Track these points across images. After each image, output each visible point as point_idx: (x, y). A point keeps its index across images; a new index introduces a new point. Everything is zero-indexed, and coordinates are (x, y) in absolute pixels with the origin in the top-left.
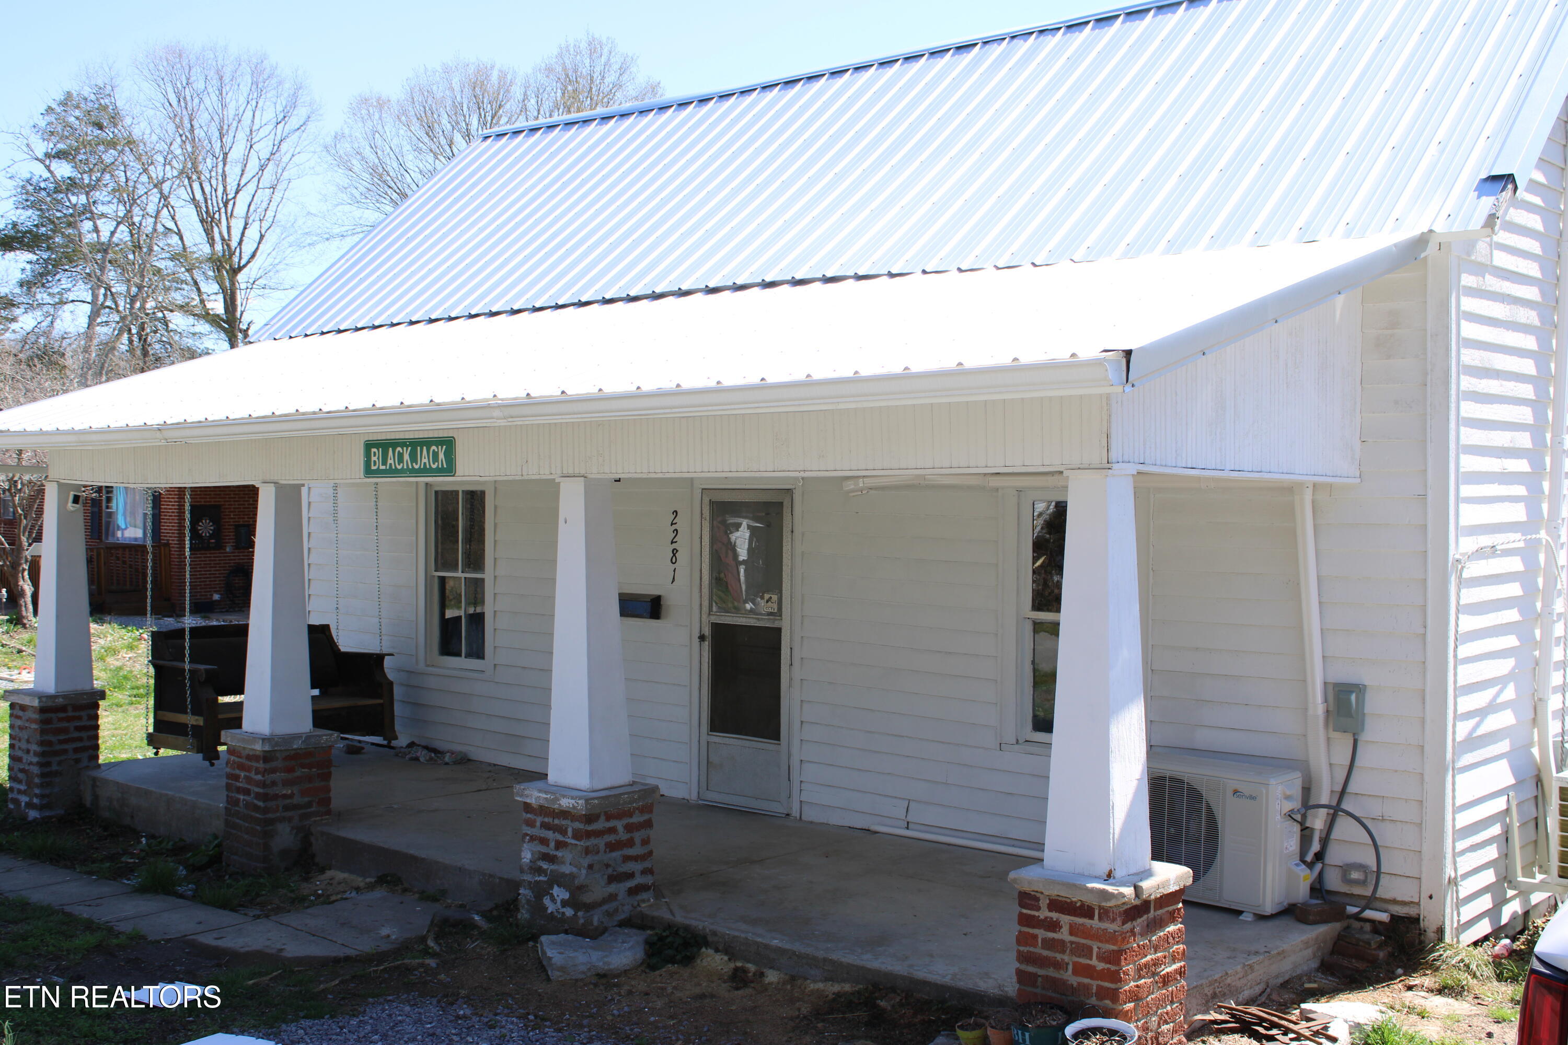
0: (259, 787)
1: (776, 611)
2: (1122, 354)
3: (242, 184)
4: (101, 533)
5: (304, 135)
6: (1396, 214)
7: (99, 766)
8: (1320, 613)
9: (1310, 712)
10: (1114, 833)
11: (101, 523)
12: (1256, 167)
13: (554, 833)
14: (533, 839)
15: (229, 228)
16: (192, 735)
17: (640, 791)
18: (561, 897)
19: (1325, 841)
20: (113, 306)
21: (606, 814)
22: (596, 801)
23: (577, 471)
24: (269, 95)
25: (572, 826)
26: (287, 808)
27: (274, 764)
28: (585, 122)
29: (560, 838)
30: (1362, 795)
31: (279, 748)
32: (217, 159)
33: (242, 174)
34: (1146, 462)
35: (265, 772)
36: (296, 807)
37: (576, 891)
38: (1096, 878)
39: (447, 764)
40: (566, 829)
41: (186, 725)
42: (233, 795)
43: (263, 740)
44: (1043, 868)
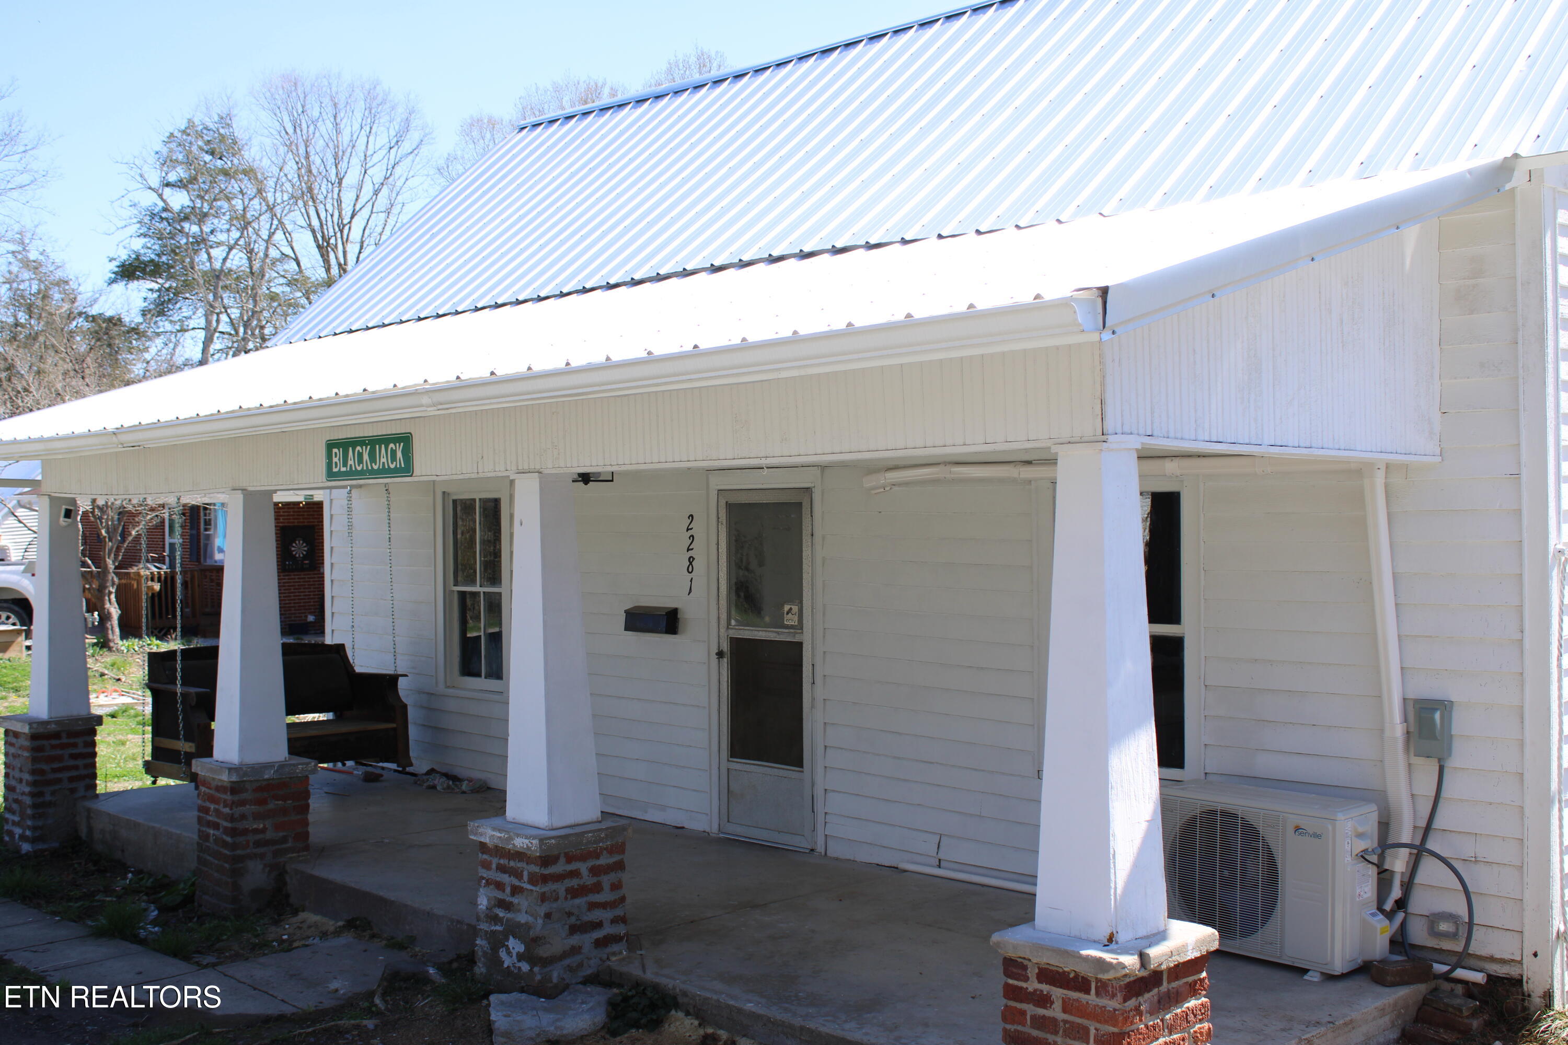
0: (226, 821)
1: (796, 624)
2: (1096, 293)
3: (357, 208)
4: (200, 555)
5: (418, 159)
6: (1474, 139)
7: (97, 796)
8: (1397, 616)
9: (1387, 733)
10: (1115, 888)
11: (200, 546)
12: (1315, 99)
13: (510, 876)
14: (489, 883)
15: (345, 253)
16: (185, 762)
17: (607, 829)
18: (517, 950)
19: (1408, 886)
20: (233, 332)
21: (566, 855)
22: (553, 841)
23: (532, 467)
24: (382, 121)
25: (528, 869)
26: (258, 844)
27: (244, 796)
28: (620, 106)
29: (516, 882)
30: (1450, 831)
31: (248, 779)
32: (332, 184)
33: (357, 200)
34: (1155, 434)
35: (233, 805)
36: (267, 843)
37: (533, 942)
38: (1093, 943)
39: (464, 792)
40: (522, 872)
41: (178, 752)
42: (204, 829)
43: (230, 769)
44: (1034, 929)
